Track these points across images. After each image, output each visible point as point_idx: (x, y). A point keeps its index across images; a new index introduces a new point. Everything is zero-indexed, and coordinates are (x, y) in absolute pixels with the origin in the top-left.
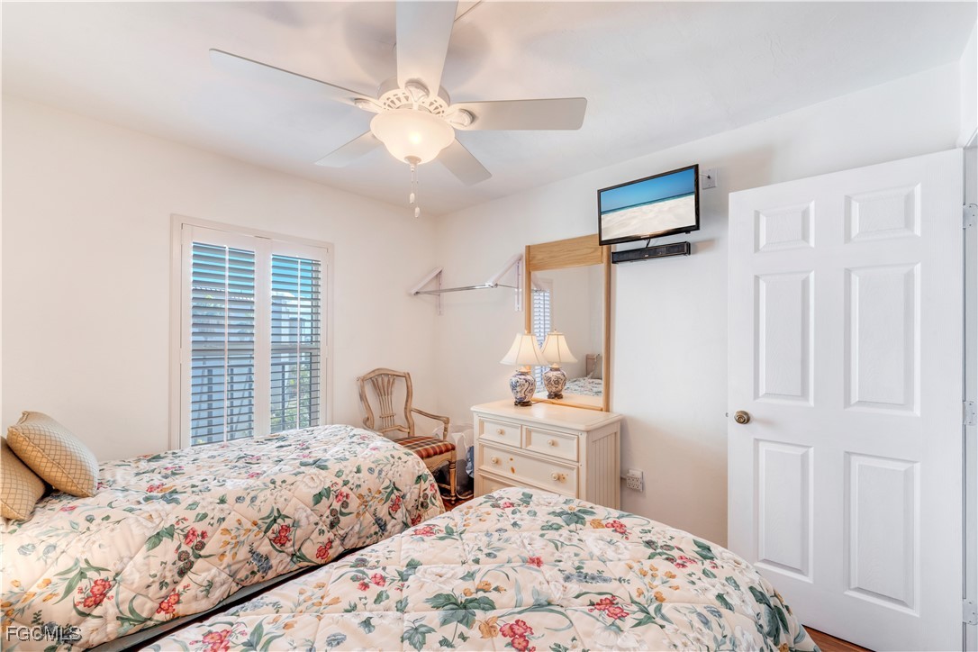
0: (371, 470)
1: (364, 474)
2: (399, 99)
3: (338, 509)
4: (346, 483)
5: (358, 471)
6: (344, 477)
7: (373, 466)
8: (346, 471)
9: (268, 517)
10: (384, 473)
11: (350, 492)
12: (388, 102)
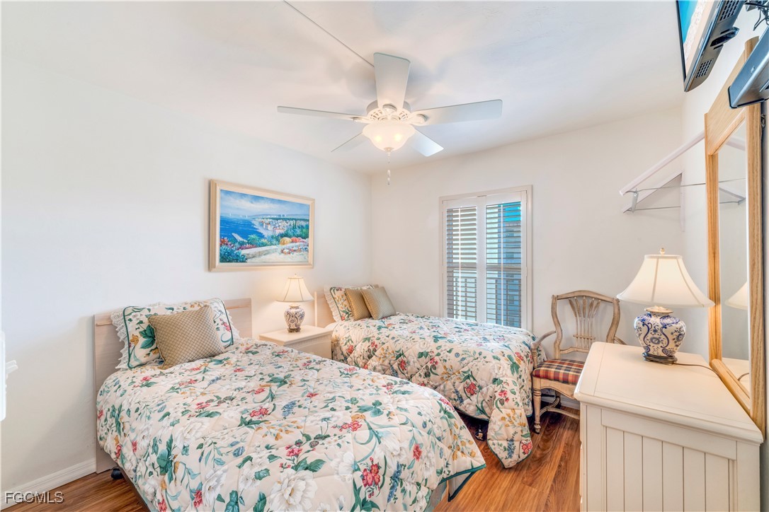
0: (457, 355)
1: (452, 355)
2: (377, 114)
3: (430, 367)
4: (438, 354)
5: (450, 352)
6: (439, 351)
7: (461, 353)
8: (443, 348)
9: (398, 352)
10: (465, 361)
11: (439, 361)
12: (372, 117)
